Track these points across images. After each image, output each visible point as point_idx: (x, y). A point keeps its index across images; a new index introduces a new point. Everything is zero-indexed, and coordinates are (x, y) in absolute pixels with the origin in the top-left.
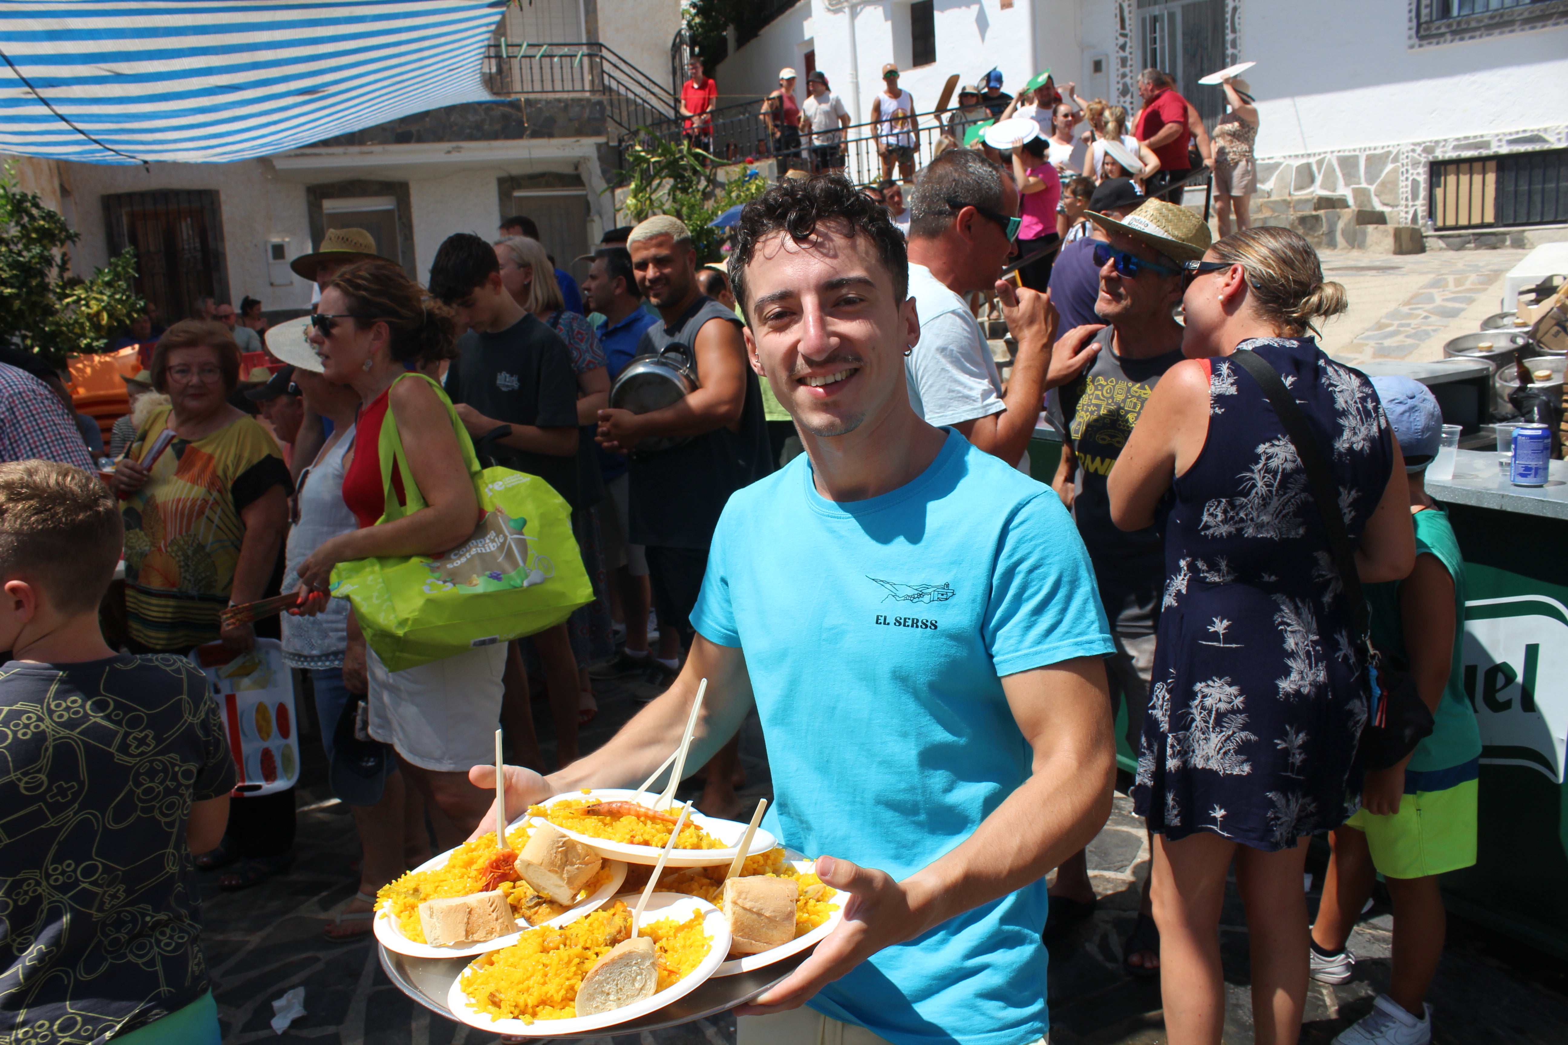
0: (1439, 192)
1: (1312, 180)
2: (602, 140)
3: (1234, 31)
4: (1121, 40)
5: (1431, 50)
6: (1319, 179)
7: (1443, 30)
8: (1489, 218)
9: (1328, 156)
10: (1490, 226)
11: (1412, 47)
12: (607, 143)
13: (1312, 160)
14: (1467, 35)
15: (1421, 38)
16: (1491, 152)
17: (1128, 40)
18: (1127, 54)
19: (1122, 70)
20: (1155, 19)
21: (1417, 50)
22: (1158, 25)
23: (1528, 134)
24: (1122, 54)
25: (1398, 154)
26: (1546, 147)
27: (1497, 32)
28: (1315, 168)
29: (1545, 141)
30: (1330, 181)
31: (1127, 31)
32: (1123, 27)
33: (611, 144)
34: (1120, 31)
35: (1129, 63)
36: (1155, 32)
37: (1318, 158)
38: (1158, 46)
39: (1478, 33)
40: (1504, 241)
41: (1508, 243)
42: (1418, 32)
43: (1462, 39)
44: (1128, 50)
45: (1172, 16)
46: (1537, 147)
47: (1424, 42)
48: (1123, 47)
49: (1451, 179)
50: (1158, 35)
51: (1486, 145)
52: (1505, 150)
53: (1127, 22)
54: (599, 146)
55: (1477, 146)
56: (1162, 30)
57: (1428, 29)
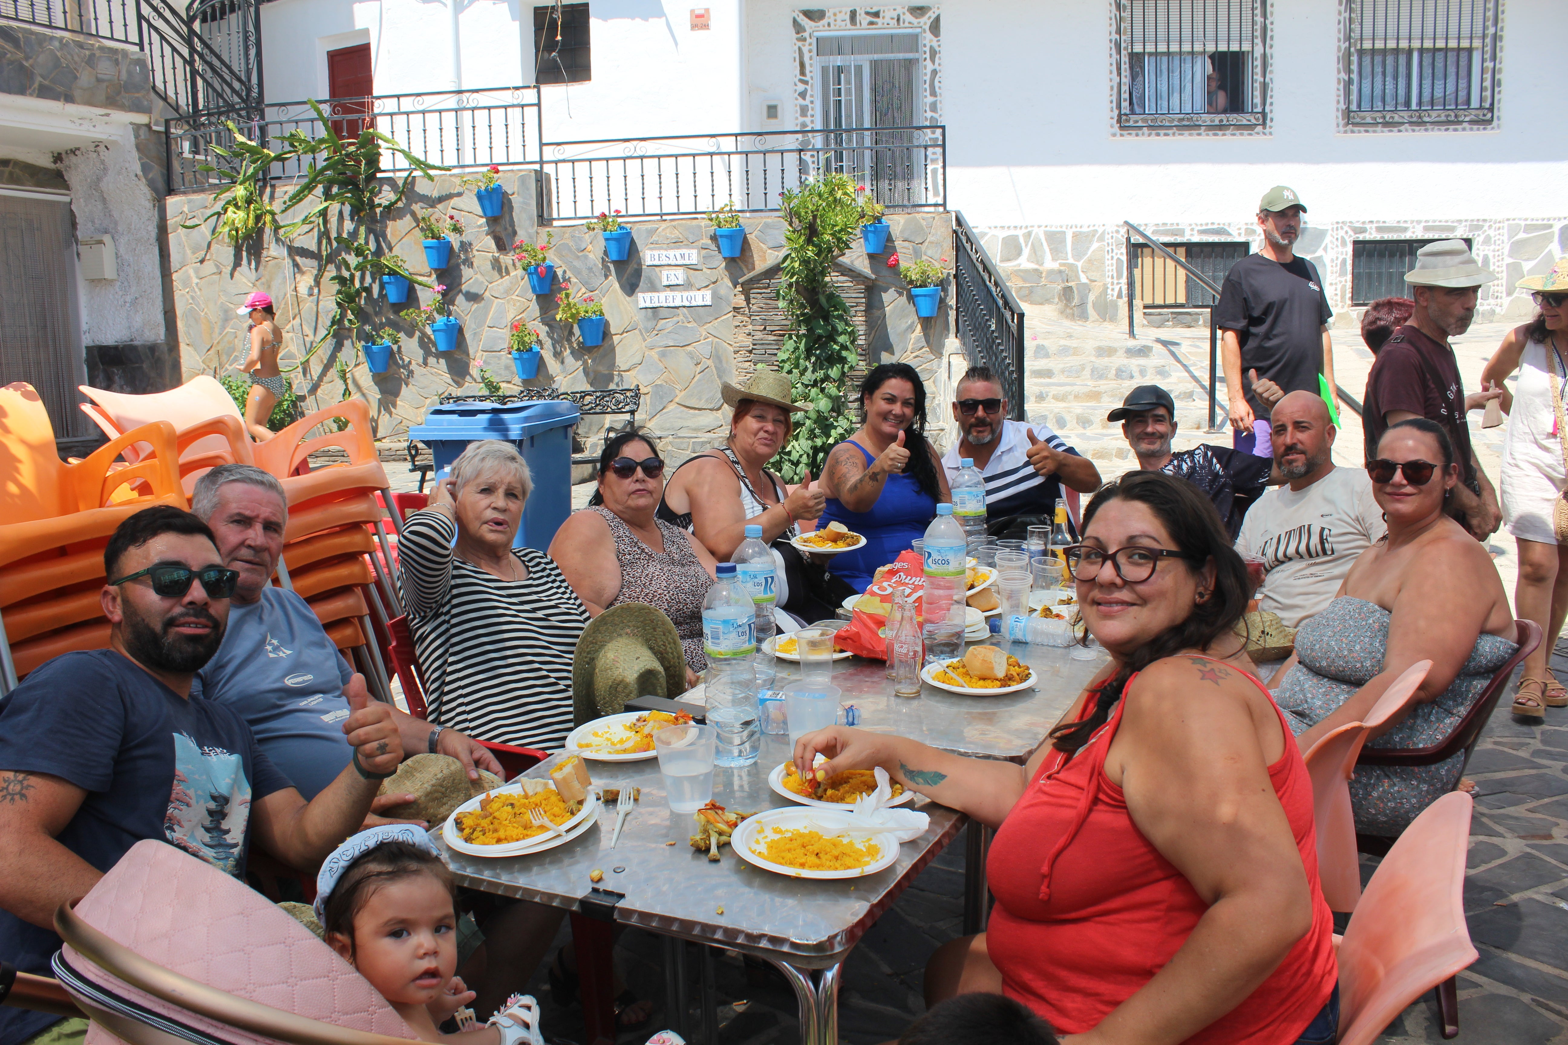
0: (1137, 272)
1: (1019, 253)
2: (142, 119)
3: (933, 93)
4: (801, 87)
5: (1130, 140)
6: (1026, 252)
7: (1140, 124)
8: (1182, 300)
9: (1035, 230)
10: (1182, 306)
11: (1114, 135)
12: (148, 126)
13: (1020, 233)
14: (1162, 132)
15: (1122, 128)
16: (1184, 240)
17: (809, 88)
18: (807, 102)
19: (801, 119)
20: (840, 70)
21: (1118, 138)
22: (842, 76)
23: (1215, 227)
24: (801, 101)
25: (1103, 233)
26: (1229, 239)
27: (1186, 133)
28: (1022, 240)
29: (1229, 234)
30: (1036, 255)
31: (808, 78)
32: (803, 72)
33: (155, 128)
34: (799, 77)
35: (810, 113)
36: (839, 84)
37: (1024, 231)
38: (843, 98)
39: (1170, 132)
40: (1197, 321)
41: (1201, 322)
42: (1119, 121)
43: (1158, 135)
44: (808, 98)
45: (859, 69)
46: (1223, 239)
47: (1125, 133)
48: (803, 95)
49: (1148, 261)
50: (842, 87)
51: (1181, 232)
52: (1196, 239)
53: (808, 69)
54: (137, 127)
55: (1174, 233)
56: (848, 82)
57: (1128, 121)
